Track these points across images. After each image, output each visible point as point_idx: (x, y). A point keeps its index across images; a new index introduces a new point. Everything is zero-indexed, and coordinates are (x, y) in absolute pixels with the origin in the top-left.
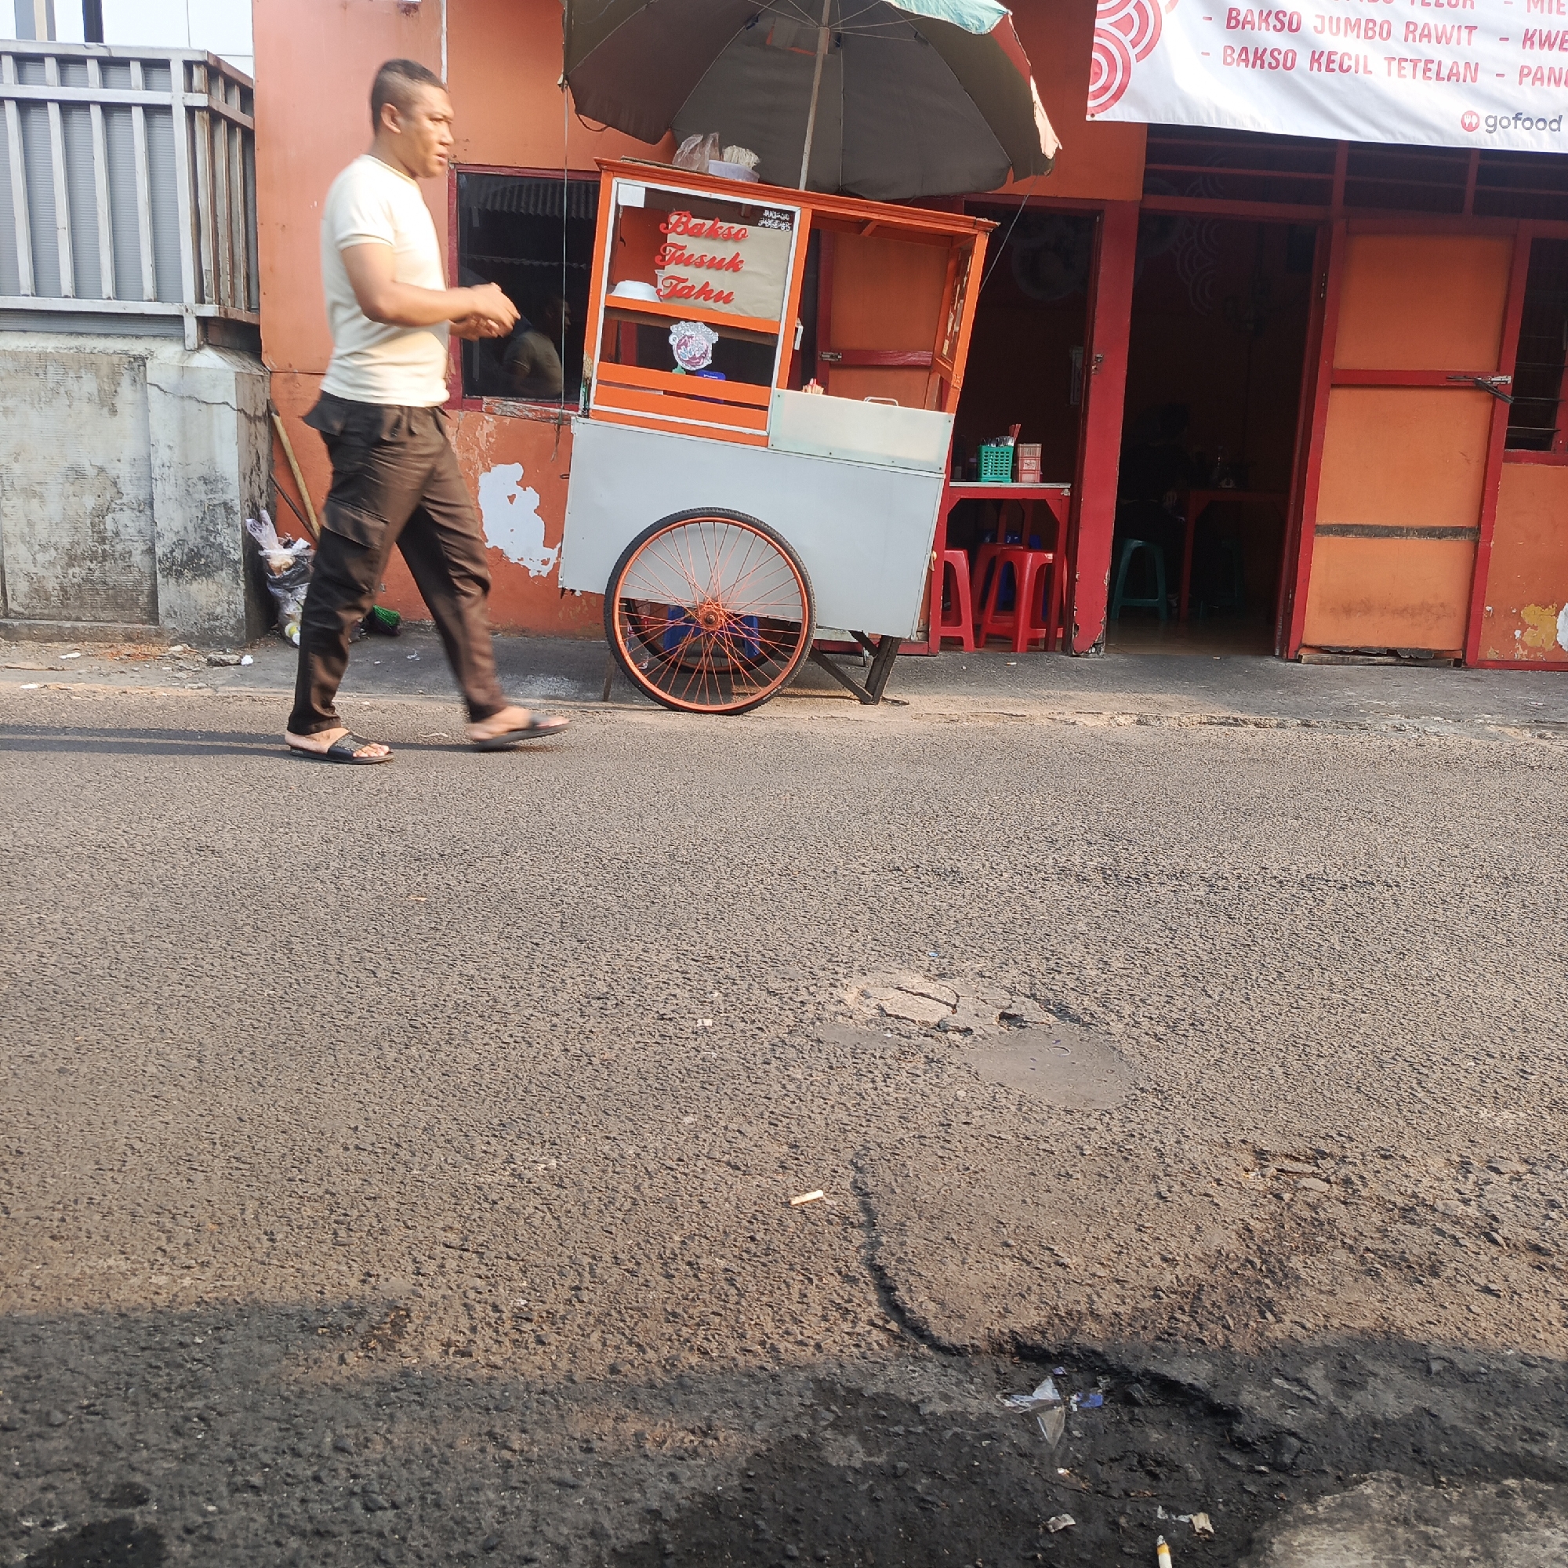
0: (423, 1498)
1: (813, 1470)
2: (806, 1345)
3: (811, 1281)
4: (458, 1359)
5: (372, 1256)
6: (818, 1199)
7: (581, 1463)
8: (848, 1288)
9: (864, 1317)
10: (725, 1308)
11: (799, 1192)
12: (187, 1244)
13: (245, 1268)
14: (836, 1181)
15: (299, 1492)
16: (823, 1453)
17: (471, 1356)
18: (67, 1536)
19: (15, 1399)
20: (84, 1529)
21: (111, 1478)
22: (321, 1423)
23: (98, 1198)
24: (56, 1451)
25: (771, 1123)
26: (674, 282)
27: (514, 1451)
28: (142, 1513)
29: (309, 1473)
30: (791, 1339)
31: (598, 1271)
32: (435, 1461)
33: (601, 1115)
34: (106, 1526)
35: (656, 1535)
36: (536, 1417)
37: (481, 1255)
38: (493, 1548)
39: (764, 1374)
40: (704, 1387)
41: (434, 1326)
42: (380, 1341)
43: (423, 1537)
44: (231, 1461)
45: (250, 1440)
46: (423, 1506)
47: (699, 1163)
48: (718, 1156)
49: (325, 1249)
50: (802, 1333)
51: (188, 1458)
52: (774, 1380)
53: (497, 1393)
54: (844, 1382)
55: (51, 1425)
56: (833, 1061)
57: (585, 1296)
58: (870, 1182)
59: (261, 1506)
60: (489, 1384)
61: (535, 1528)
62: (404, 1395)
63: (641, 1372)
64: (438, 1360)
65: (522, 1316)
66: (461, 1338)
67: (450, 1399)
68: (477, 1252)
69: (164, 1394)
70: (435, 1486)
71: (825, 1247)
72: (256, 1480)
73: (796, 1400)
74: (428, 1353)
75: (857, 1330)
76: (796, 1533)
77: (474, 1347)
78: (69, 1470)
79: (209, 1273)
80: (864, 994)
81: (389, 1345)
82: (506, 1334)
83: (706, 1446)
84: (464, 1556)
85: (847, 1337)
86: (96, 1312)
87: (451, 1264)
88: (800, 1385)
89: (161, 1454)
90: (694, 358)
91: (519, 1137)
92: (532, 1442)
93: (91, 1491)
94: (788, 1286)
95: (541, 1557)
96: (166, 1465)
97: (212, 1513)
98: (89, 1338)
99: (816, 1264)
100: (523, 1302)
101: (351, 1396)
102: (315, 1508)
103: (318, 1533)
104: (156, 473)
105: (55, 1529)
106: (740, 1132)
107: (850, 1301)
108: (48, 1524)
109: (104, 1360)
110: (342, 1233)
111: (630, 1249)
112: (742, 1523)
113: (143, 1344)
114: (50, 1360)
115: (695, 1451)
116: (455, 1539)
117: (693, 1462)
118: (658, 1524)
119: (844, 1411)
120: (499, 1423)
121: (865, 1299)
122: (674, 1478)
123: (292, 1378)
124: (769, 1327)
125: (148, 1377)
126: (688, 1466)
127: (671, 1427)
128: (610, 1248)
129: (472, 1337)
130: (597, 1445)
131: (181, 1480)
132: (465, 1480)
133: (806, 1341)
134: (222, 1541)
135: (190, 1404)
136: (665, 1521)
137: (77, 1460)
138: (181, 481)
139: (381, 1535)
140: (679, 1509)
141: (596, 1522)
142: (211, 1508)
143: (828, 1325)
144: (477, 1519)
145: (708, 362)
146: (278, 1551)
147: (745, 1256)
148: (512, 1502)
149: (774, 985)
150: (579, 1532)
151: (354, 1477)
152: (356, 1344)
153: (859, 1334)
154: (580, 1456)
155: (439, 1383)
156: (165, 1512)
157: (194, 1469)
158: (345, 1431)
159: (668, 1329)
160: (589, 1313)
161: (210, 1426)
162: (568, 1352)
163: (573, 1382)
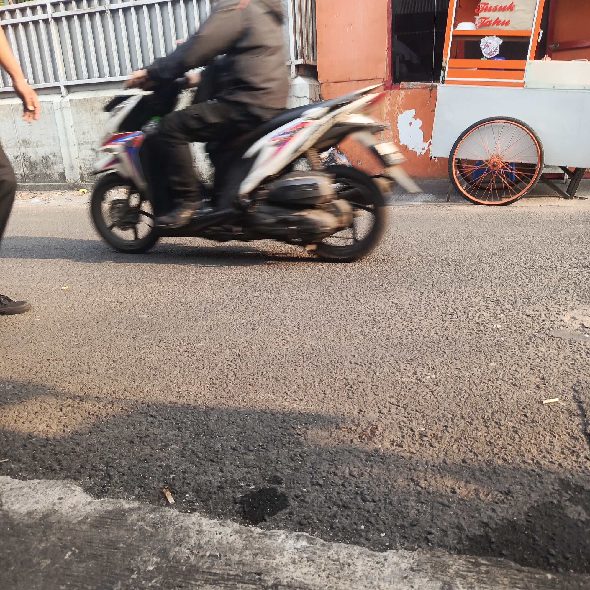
0: (385, 500)
1: (560, 518)
2: (554, 463)
3: (555, 436)
4: (397, 447)
5: (362, 404)
6: (557, 403)
7: (451, 497)
8: (574, 442)
9: (582, 455)
10: (513, 443)
11: (546, 398)
12: (295, 392)
13: (315, 403)
14: (565, 395)
15: (337, 489)
16: (566, 512)
17: (402, 447)
18: (255, 491)
19: (237, 439)
20: (260, 489)
21: (269, 473)
22: (345, 464)
23: (265, 373)
24: (251, 460)
25: (531, 369)
26: (483, 20)
27: (422, 488)
28: (280, 487)
29: (340, 483)
30: (547, 460)
31: (455, 421)
32: (390, 486)
33: (453, 360)
34: (268, 490)
35: (487, 533)
36: (430, 475)
37: (405, 409)
38: (415, 525)
39: (533, 473)
40: (506, 474)
41: (387, 434)
42: (366, 436)
43: (386, 516)
44: (311, 474)
45: (318, 466)
46: (385, 503)
47: (499, 382)
48: (507, 380)
49: (344, 399)
50: (552, 458)
51: (296, 470)
52: (539, 476)
53: (414, 463)
54: (574, 482)
55: (249, 450)
56: (560, 345)
57: (450, 430)
58: (583, 397)
59: (323, 492)
60: (410, 459)
61: (432, 520)
62: (376, 459)
63: (476, 464)
64: (389, 447)
65: (422, 435)
66: (398, 440)
67: (395, 463)
68: (403, 407)
69: (287, 445)
70: (390, 496)
71: (561, 423)
72: (321, 482)
73: (550, 487)
74: (385, 444)
75: (579, 460)
76: (554, 545)
77: (403, 444)
78: (255, 467)
79: (303, 403)
80: (574, 318)
81: (370, 439)
82: (417, 441)
83: (508, 500)
84: (403, 526)
85: (574, 463)
86: (264, 412)
87: (393, 411)
88: (552, 480)
89: (286, 467)
90: (491, 52)
91: (419, 365)
92: (430, 485)
93: (263, 476)
94: (543, 437)
95: (435, 533)
96: (288, 471)
97: (305, 492)
98: (262, 421)
99: (557, 429)
100: (424, 429)
101: (355, 456)
102: (343, 497)
103: (344, 506)
105: (251, 488)
106: (517, 371)
107: (575, 447)
108: (248, 485)
109: (266, 430)
110: (351, 394)
111: (469, 414)
112: (527, 535)
113: (280, 426)
114: (249, 427)
115: (503, 500)
116: (399, 519)
117: (502, 505)
118: (487, 528)
119: (575, 495)
120: (415, 475)
121: (582, 447)
122: (493, 510)
123: (333, 446)
124: (535, 453)
125: (282, 438)
126: (500, 507)
127: (491, 488)
128: (459, 412)
129: (403, 440)
130: (458, 491)
131: (293, 477)
132: (402, 496)
133: (554, 461)
134: (308, 503)
135: (296, 450)
136: (491, 528)
137: (258, 464)
139: (369, 512)
140: (496, 524)
141: (459, 523)
142: (304, 490)
143: (564, 456)
144: (408, 512)
145: (498, 52)
146: (329, 510)
147: (522, 422)
148: (422, 509)
149: (528, 313)
150: (452, 526)
151: (358, 487)
152: (357, 436)
153: (580, 462)
154: (451, 494)
155: (390, 455)
156: (288, 488)
157: (298, 474)
158: (353, 469)
159: (488, 448)
160: (452, 437)
161: (303, 459)
162: (443, 451)
163: (446, 464)
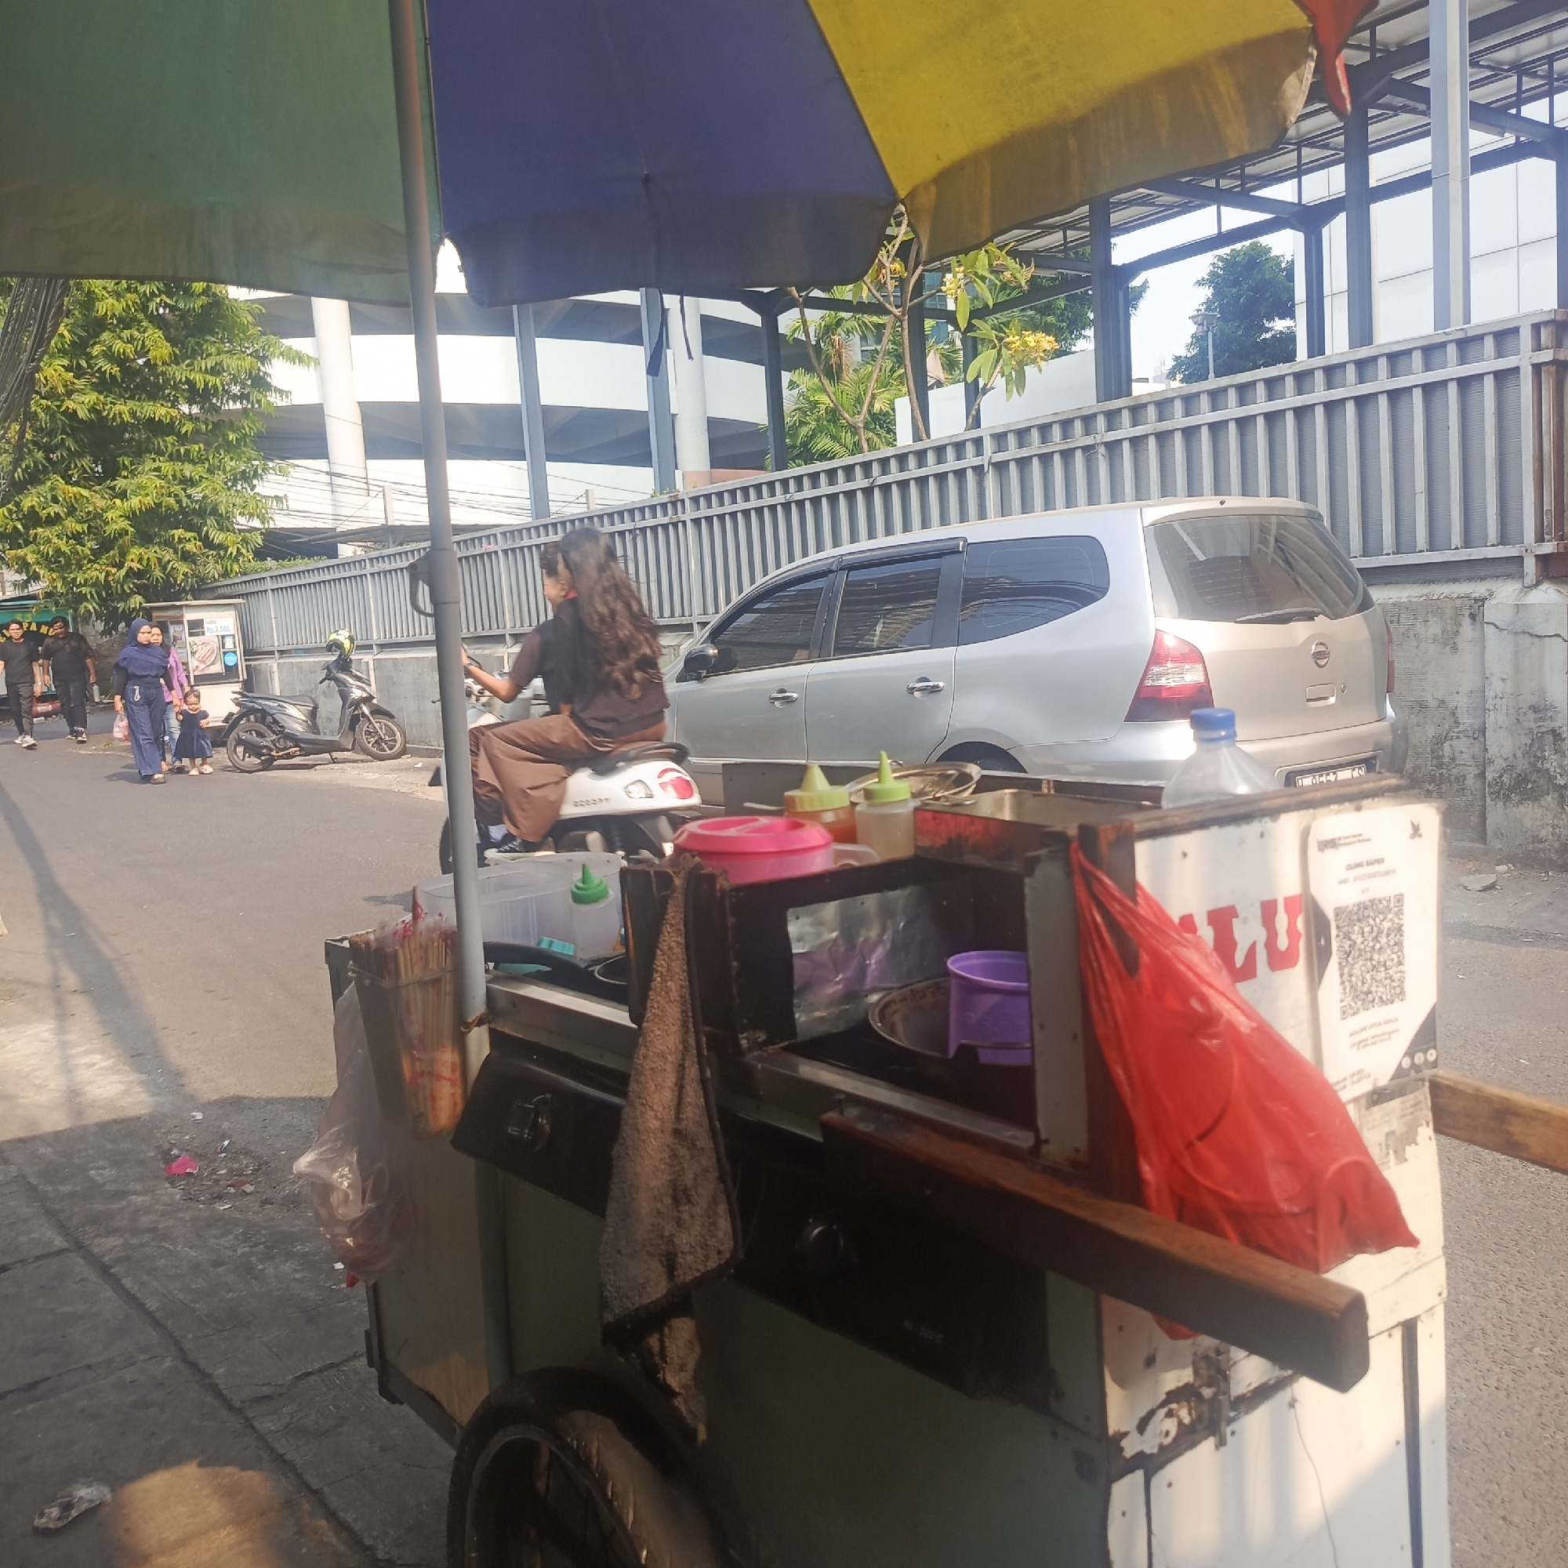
104: (1489, 704)
138: (1511, 711)
